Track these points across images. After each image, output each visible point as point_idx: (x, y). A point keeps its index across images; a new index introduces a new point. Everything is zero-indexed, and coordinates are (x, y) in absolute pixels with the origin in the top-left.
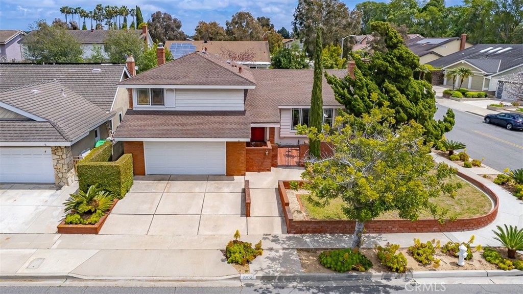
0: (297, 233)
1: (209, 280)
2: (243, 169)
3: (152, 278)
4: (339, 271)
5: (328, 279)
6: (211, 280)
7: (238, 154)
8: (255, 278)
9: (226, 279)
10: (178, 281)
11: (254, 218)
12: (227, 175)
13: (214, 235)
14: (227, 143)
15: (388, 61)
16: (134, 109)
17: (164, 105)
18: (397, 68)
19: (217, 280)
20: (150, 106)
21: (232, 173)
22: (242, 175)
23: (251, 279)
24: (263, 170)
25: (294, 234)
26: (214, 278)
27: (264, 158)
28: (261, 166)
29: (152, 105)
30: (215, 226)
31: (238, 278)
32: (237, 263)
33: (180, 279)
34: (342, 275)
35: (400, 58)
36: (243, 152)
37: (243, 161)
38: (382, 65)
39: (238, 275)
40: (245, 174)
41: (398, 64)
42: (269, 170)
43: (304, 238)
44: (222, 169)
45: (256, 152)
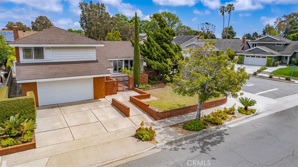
0: (161, 119)
1: (140, 154)
2: (103, 94)
3: (105, 163)
4: (199, 131)
5: (196, 135)
6: (142, 153)
7: (101, 85)
8: (164, 145)
9: (149, 150)
10: (123, 159)
11: (132, 117)
12: (94, 99)
13: (119, 130)
14: (94, 78)
15: (163, 33)
16: (21, 62)
17: (43, 59)
18: (167, 36)
19: (145, 152)
20: (34, 60)
21: (98, 98)
22: (103, 98)
23: (162, 146)
24: (113, 94)
25: (159, 120)
26: (142, 152)
27: (113, 87)
28: (112, 91)
29: (34, 59)
30: (114, 125)
31: (156, 147)
32: (148, 140)
33: (123, 157)
34: (200, 132)
35: (168, 32)
36: (104, 83)
37: (103, 89)
38: (161, 35)
39: (155, 146)
40: (105, 97)
41: (167, 34)
42: (116, 94)
43: (166, 120)
44: (91, 96)
45: (109, 83)
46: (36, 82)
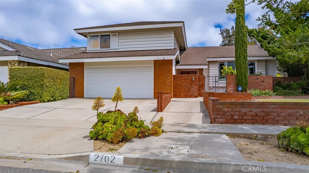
0: (226, 122)
9: (60, 159)
11: (167, 113)
12: (154, 98)
17: (110, 48)
20: (99, 49)
24: (190, 96)
25: (222, 123)
28: (188, 92)
31: (85, 159)
39: (86, 153)
42: (196, 97)
46: (84, 63)
